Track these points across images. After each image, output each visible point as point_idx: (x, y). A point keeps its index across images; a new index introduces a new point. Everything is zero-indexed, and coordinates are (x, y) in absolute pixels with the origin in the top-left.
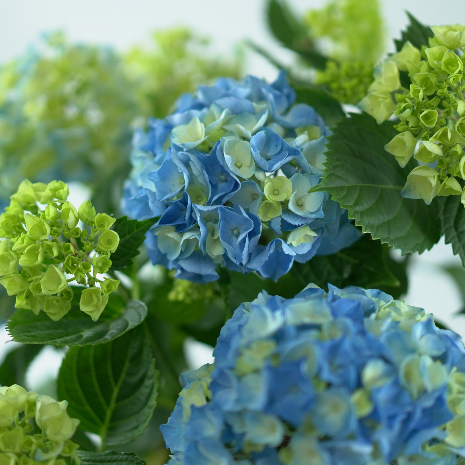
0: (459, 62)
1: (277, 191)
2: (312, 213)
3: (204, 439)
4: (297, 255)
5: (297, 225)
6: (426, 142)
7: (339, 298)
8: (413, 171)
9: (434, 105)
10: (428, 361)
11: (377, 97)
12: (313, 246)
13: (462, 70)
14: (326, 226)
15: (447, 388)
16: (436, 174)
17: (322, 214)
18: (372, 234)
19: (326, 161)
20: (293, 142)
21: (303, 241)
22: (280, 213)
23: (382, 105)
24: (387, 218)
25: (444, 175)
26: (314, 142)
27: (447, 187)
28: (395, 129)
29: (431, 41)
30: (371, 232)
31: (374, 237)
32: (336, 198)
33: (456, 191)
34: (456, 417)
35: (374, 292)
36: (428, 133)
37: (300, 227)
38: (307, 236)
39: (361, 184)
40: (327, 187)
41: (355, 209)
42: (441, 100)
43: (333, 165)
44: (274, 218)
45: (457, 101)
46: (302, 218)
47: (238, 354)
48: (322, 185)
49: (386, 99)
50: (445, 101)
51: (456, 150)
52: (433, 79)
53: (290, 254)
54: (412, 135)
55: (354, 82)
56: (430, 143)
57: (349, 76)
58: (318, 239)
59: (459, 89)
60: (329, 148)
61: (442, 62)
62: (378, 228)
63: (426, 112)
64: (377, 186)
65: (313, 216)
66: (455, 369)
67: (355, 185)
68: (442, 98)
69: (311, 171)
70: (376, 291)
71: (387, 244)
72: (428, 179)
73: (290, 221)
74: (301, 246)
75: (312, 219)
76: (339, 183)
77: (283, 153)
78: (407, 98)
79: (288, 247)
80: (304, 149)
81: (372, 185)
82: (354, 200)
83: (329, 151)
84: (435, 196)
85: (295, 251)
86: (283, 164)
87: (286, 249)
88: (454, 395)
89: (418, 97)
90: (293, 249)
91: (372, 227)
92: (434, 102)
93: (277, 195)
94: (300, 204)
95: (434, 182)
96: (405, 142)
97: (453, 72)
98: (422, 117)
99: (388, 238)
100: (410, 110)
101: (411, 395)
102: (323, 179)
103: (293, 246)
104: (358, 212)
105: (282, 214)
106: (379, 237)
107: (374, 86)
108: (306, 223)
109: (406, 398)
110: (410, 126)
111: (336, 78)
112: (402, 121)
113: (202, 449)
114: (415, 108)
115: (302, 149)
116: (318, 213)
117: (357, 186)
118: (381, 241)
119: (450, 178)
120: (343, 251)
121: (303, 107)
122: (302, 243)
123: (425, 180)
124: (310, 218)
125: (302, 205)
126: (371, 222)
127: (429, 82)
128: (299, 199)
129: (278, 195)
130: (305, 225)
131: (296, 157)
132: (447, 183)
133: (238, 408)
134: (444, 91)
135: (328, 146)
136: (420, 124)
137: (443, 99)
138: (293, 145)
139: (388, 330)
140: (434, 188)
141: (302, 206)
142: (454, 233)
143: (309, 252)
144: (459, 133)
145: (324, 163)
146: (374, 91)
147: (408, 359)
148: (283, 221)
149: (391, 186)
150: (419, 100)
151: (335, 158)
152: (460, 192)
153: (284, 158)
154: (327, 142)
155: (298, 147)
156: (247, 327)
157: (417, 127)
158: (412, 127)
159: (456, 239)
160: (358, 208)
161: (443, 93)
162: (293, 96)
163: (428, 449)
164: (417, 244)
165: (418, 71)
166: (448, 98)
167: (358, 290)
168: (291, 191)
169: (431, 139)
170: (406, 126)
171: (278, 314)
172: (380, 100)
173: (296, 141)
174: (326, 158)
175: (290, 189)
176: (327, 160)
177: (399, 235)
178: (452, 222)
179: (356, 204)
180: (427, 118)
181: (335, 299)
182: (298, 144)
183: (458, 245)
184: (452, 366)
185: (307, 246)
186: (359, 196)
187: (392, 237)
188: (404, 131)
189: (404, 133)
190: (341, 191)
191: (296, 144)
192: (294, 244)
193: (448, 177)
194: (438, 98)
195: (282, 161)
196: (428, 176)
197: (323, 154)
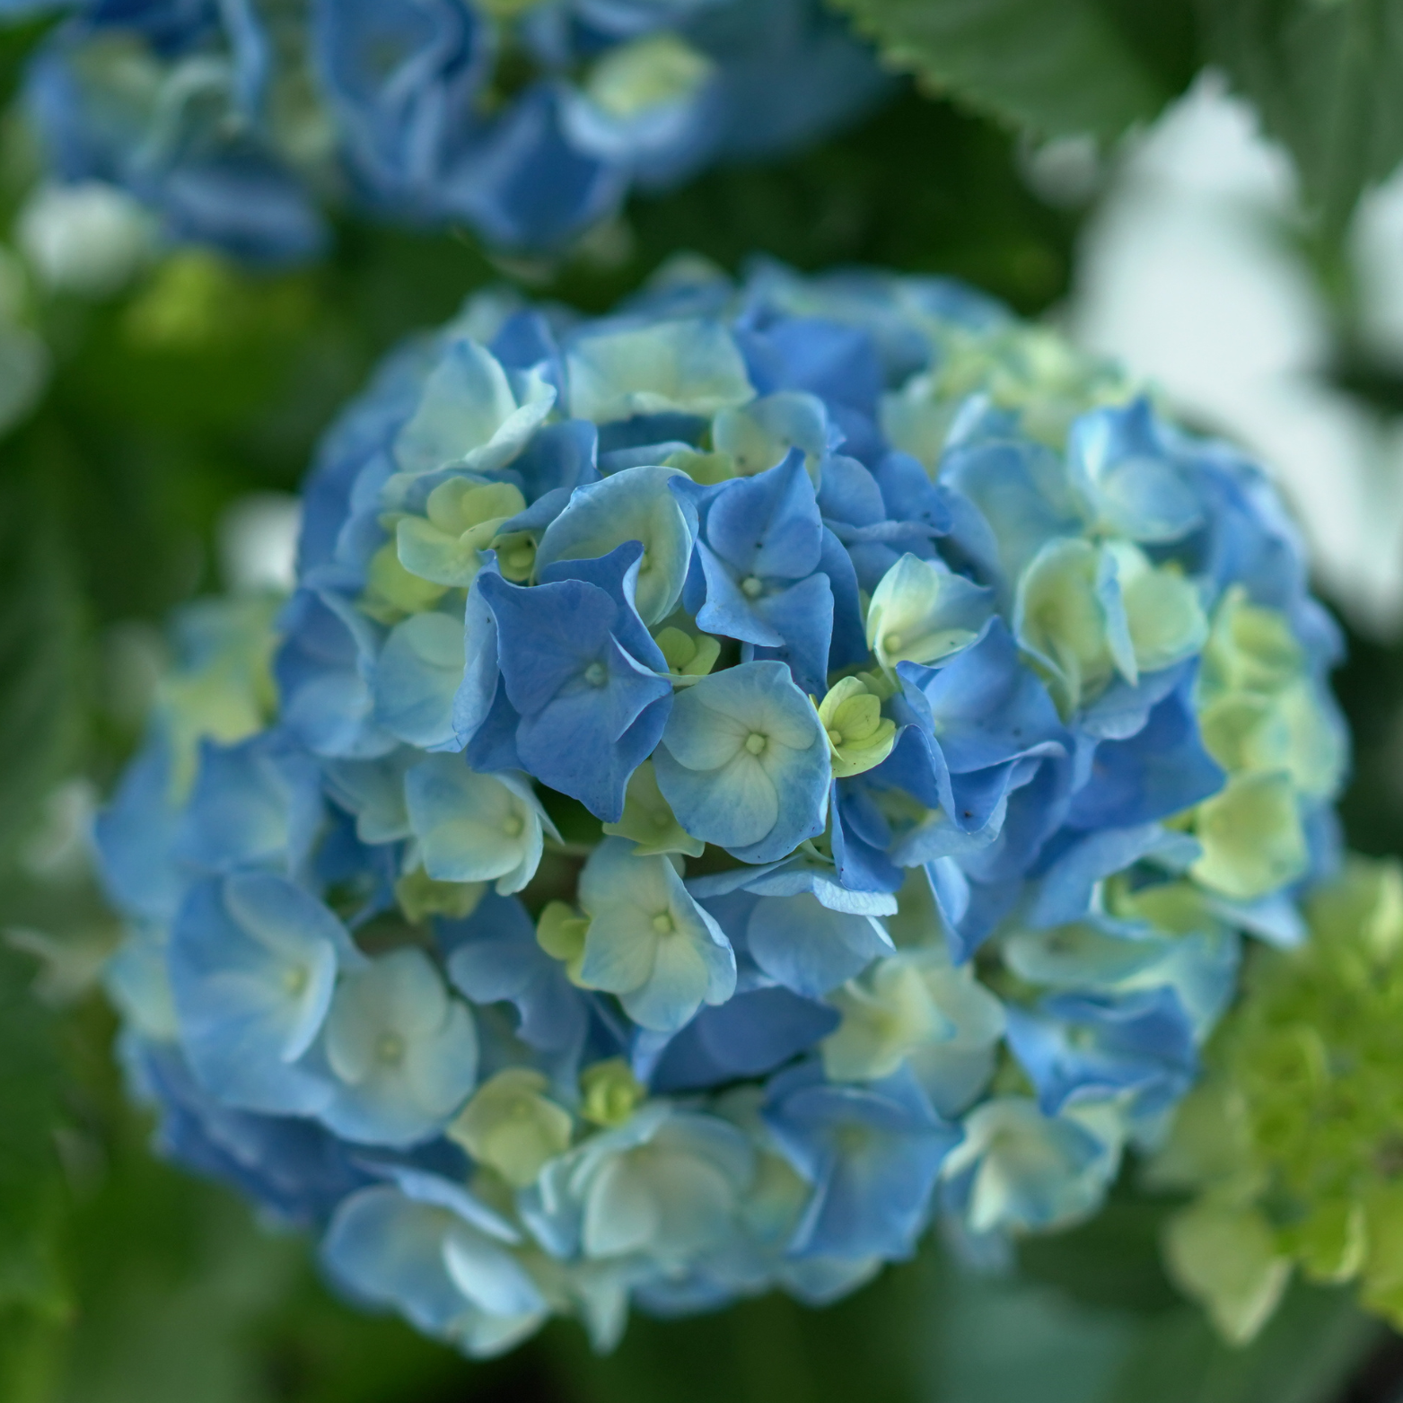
3: (247, 867)
10: (1128, 564)
15: (1197, 664)
34: (1234, 784)
47: (380, 536)
66: (1236, 595)
88: (1233, 697)
101: (1058, 695)
109: (1038, 709)
113: (239, 909)
133: (377, 748)
139: (969, 442)
147: (1049, 552)
156: (415, 426)
163: (1128, 905)
171: (535, 377)
181: (765, 321)
184: (1224, 585)
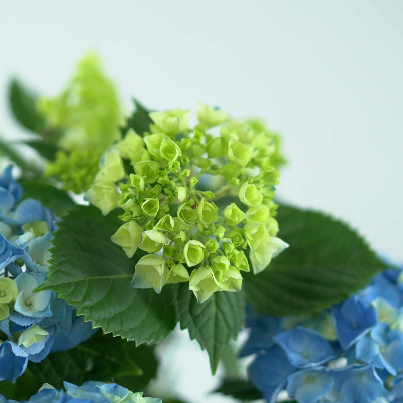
0: (176, 149)
1: (3, 293)
2: (41, 312)
4: (30, 355)
5: (26, 325)
6: (149, 232)
7: (71, 398)
8: (140, 261)
9: (156, 194)
11: (101, 188)
12: (46, 344)
13: (181, 156)
14: (59, 322)
16: (163, 263)
17: (50, 313)
18: (103, 329)
19: (51, 258)
20: (17, 241)
21: (35, 340)
22: (8, 315)
23: (106, 196)
24: (119, 309)
25: (171, 263)
26: (39, 238)
27: (174, 275)
28: (120, 220)
29: (152, 128)
30: (102, 326)
31: (105, 331)
32: (63, 295)
33: (185, 279)
35: (110, 386)
36: (151, 222)
37: (30, 327)
38: (37, 336)
39: (90, 278)
40: (53, 285)
41: (83, 304)
42: (162, 187)
43: (59, 261)
44: (2, 321)
45: (177, 188)
46: (31, 318)
48: (48, 283)
49: (110, 189)
50: (166, 189)
51: (180, 238)
52: (155, 167)
53: (21, 356)
54: (137, 224)
55: (83, 172)
56: (153, 232)
57: (79, 166)
58: (51, 337)
59: (180, 175)
60: (54, 244)
61: (160, 150)
62: (109, 321)
63: (148, 200)
64: (108, 277)
65: (41, 316)
67: (84, 279)
68: (163, 185)
69: (37, 269)
70: (112, 385)
71: (120, 337)
72: (155, 268)
73: (18, 322)
74: (33, 346)
75: (41, 318)
76: (66, 280)
77: (7, 253)
78: (129, 187)
79: (19, 348)
80: (29, 247)
81: (103, 277)
82: (83, 296)
83: (54, 247)
84: (165, 284)
85: (27, 352)
86: (8, 264)
87: (17, 351)
89: (139, 186)
90: (25, 350)
91: (103, 321)
92: (156, 190)
93: (3, 296)
94: (28, 303)
95: (161, 270)
96: (129, 232)
97: (172, 159)
98: (144, 206)
99: (121, 330)
100: (132, 200)
102: (48, 277)
103: (24, 347)
104: (87, 307)
105: (10, 316)
106: (111, 331)
107: (99, 176)
108: (35, 323)
110: (134, 216)
111: (65, 169)
112: (125, 211)
114: (137, 197)
115: (27, 247)
116: (47, 312)
117: (85, 280)
118: (113, 335)
119: (177, 265)
120: (83, 344)
121: (30, 203)
122: (34, 343)
123: (152, 269)
124: (39, 318)
125: (31, 304)
126: (102, 316)
127: (150, 171)
128: (27, 299)
129: (5, 297)
130: (35, 325)
131: (19, 256)
132: (174, 271)
134: (165, 178)
135: (54, 242)
136: (143, 213)
137: (165, 186)
138: (17, 244)
140: (162, 276)
141: (31, 306)
142: (189, 318)
143: (43, 350)
144: (181, 220)
145: (49, 260)
146: (99, 181)
148: (11, 323)
149: (125, 276)
150: (141, 189)
151: (61, 254)
152: (188, 279)
153: (8, 258)
154: (53, 238)
155: (22, 246)
157: (141, 216)
158: (136, 217)
159: (192, 324)
160: (88, 303)
161: (164, 181)
162: (21, 192)
164: (153, 333)
165: (140, 159)
166: (170, 185)
167: (92, 387)
168: (17, 291)
169: (154, 228)
170: (130, 216)
172: (104, 190)
173: (20, 240)
174: (51, 254)
175: (16, 290)
176: (52, 256)
177: (133, 325)
178: (187, 307)
179: (84, 299)
180: (150, 206)
182: (22, 243)
183: (194, 329)
185: (40, 345)
186: (87, 290)
187: (125, 328)
188: (128, 221)
189: (128, 224)
190: (68, 287)
191: (20, 242)
192: (25, 344)
193: (175, 264)
194: (160, 185)
195: (5, 262)
196: (154, 265)
197: (49, 250)
